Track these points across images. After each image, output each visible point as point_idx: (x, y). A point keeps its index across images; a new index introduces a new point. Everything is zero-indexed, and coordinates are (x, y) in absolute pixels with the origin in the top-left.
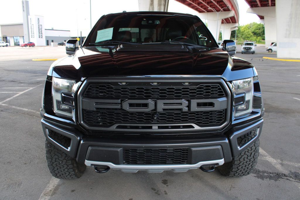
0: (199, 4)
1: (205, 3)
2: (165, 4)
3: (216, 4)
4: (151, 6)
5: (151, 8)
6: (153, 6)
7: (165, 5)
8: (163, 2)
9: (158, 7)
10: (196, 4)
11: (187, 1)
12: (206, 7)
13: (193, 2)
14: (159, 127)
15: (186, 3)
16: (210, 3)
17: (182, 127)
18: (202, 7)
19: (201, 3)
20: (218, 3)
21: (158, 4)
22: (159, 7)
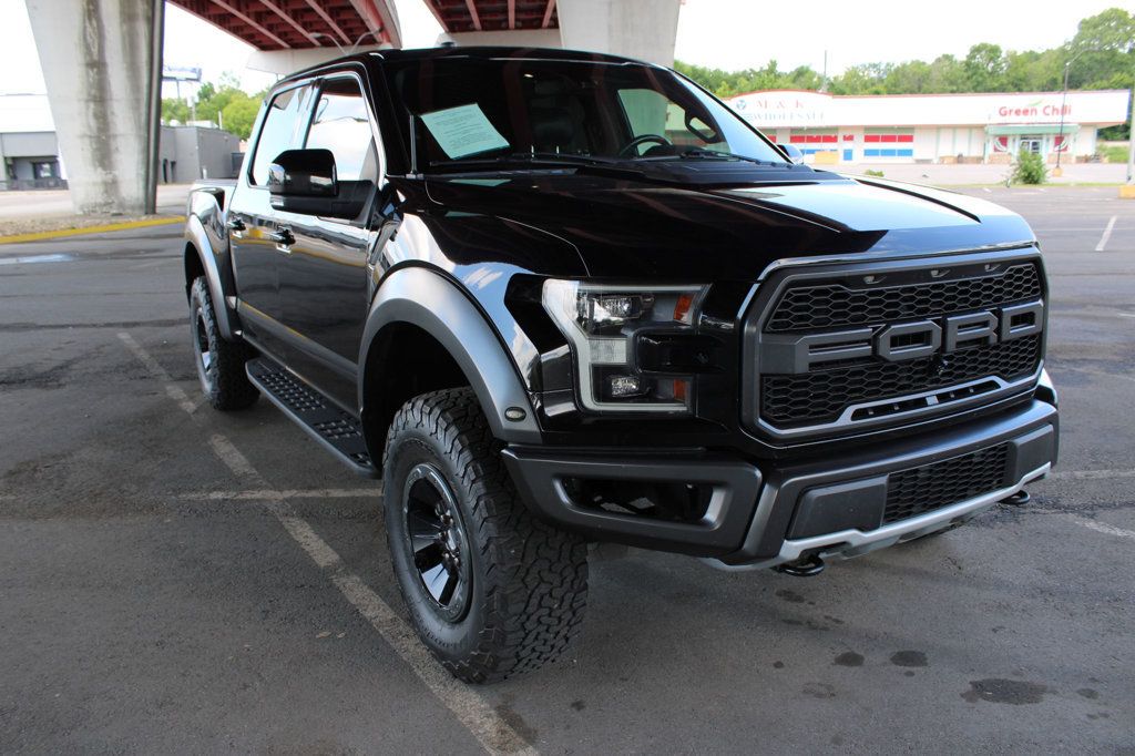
0: (263, 16)
1: (286, 13)
2: (150, 14)
3: (326, 17)
4: (90, 19)
5: (89, 30)
6: (99, 21)
7: (151, 21)
8: (141, 8)
9: (121, 26)
10: (248, 16)
11: (214, 4)
12: (286, 29)
13: (239, 10)
14: (942, 398)
15: (212, 12)
16: (303, 14)
17: (972, 391)
18: (270, 28)
19: (271, 13)
20: (333, 13)
21: (122, 13)
22: (125, 27)
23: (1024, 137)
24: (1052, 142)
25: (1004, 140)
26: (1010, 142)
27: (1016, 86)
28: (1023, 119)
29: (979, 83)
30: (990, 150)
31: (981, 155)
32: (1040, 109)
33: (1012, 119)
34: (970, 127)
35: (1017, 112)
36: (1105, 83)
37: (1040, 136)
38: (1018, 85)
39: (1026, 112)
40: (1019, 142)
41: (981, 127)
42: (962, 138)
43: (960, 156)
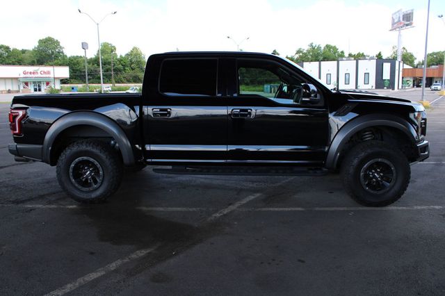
23: (34, 83)
24: (45, 84)
25: (26, 84)
26: (29, 85)
27: (19, 63)
28: (32, 75)
29: (3, 61)
30: (22, 88)
31: (18, 89)
32: (39, 72)
33: (29, 75)
34: (12, 79)
35: (30, 73)
36: (52, 63)
37: (40, 82)
38: (20, 62)
39: (34, 73)
40: (32, 85)
41: (17, 79)
42: (9, 82)
43: (9, 90)
